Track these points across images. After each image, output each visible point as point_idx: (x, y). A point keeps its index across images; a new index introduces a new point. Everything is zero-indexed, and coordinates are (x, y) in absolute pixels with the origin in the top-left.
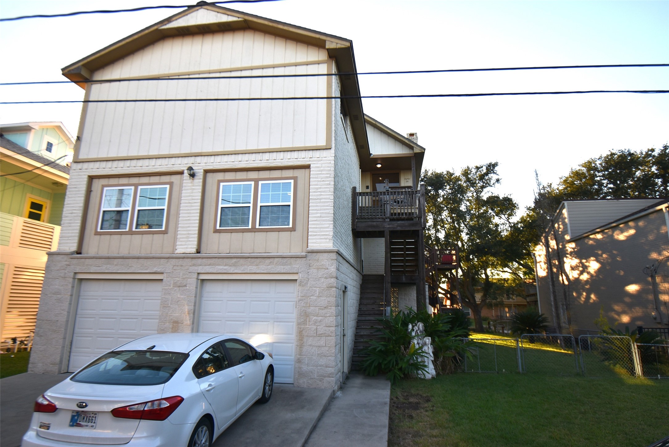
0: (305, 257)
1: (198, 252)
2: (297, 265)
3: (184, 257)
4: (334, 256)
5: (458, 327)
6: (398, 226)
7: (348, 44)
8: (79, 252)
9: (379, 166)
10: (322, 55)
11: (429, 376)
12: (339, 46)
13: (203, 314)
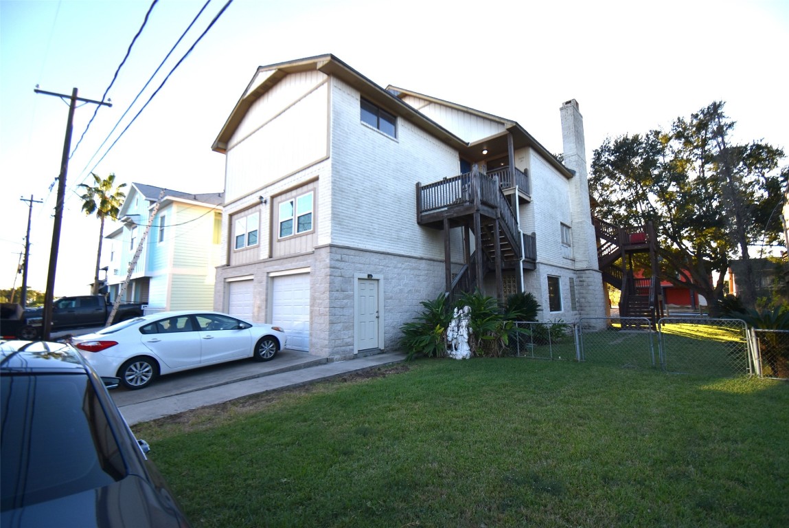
0: (313, 252)
1: (271, 257)
2: (310, 260)
3: (264, 261)
4: (328, 249)
5: (515, 310)
6: (454, 213)
7: (329, 58)
8: (228, 265)
9: (485, 152)
10: (322, 77)
11: (459, 357)
12: (325, 62)
13: (274, 301)
